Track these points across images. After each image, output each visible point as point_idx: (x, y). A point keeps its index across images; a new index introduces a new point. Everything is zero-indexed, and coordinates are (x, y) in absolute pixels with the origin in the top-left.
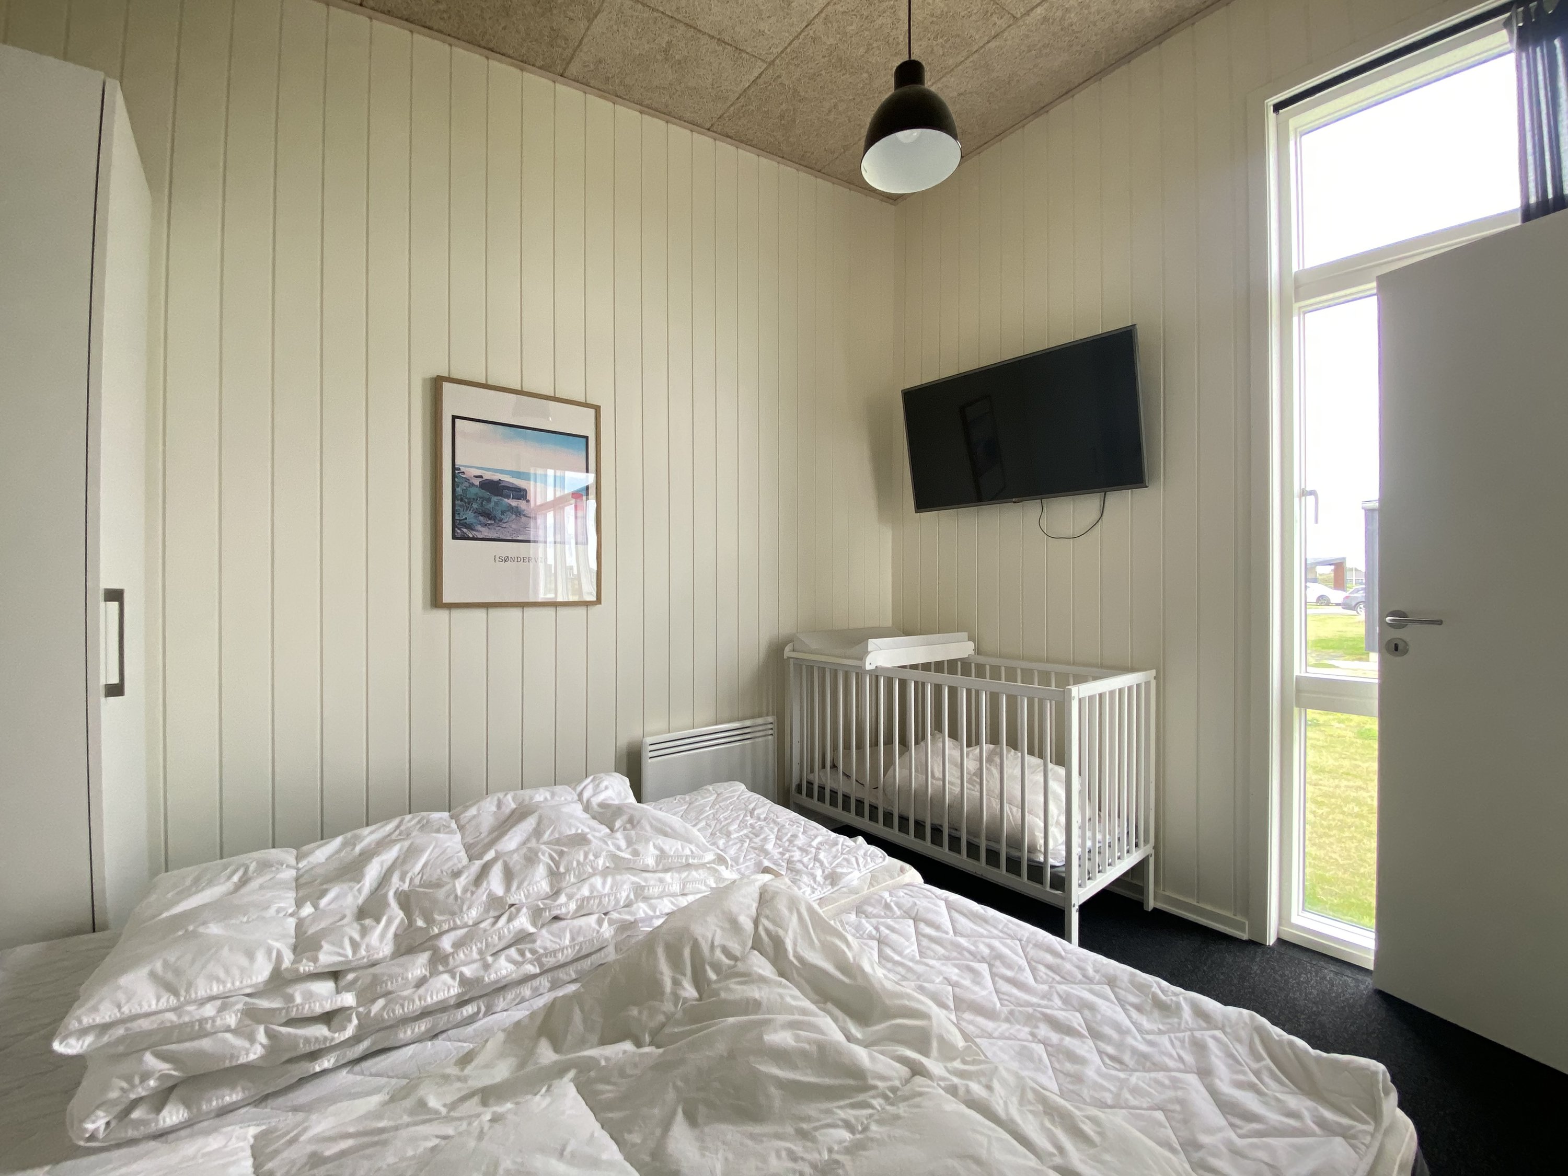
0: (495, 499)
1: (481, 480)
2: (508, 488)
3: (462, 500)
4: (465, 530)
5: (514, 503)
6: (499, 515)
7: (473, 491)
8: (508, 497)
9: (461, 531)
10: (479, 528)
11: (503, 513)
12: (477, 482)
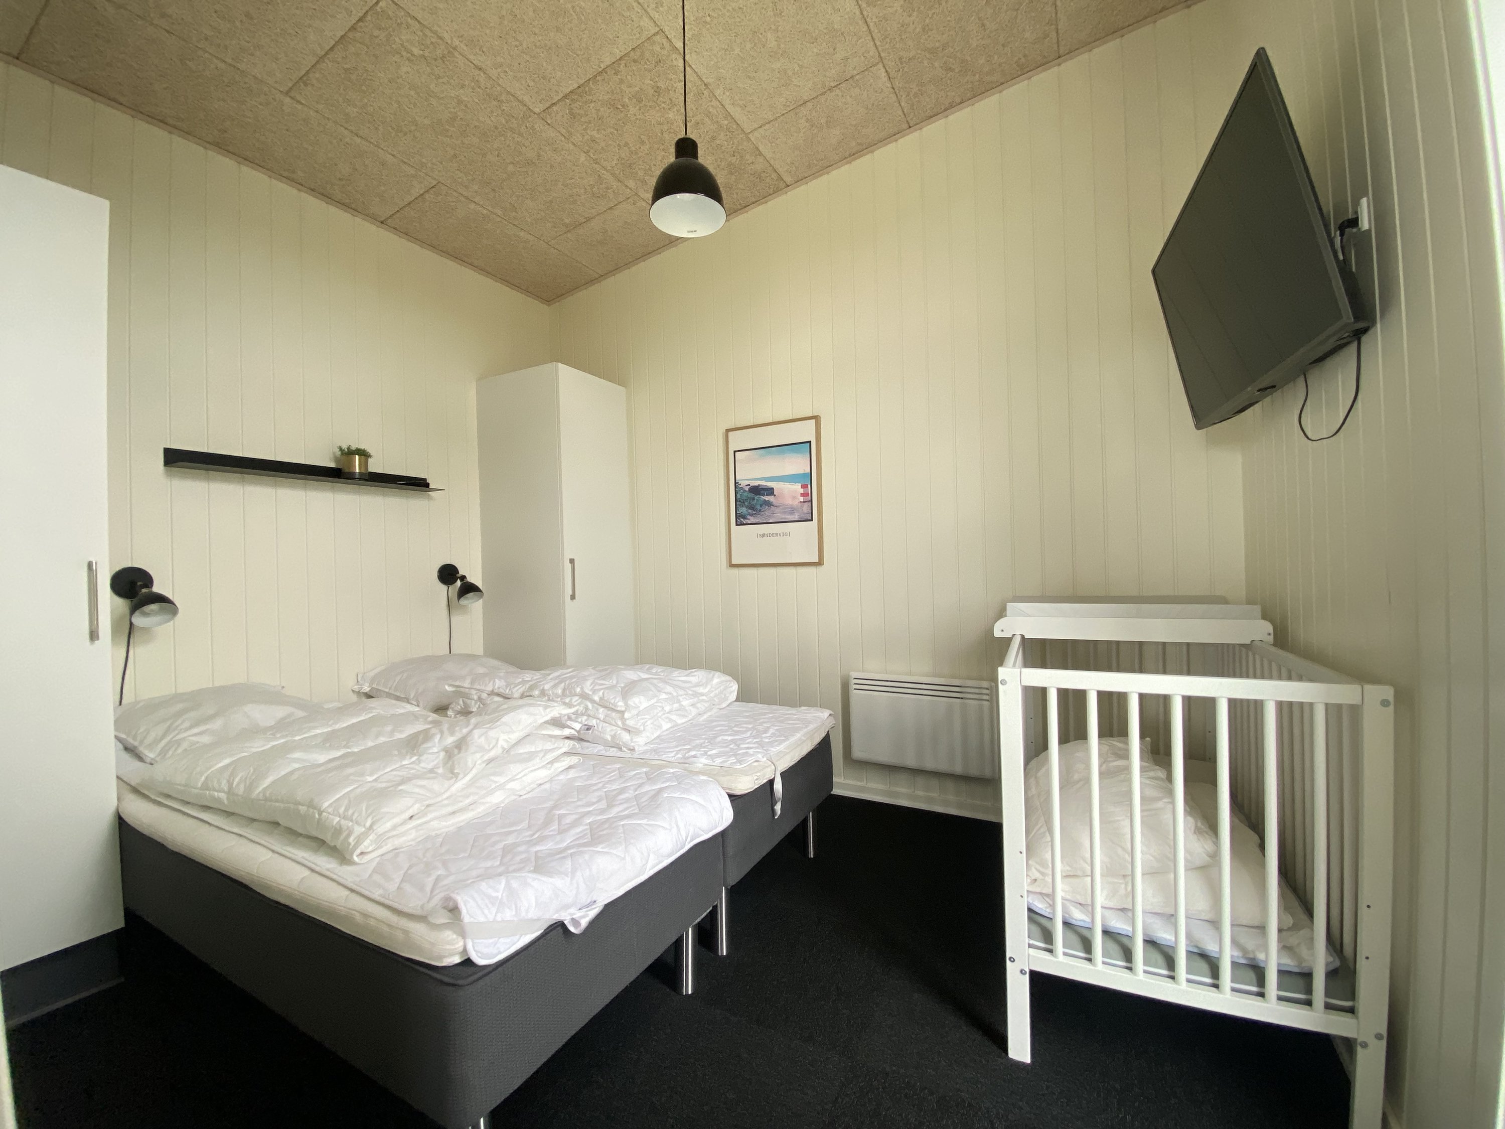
0: (756, 497)
1: (749, 487)
2: (763, 489)
3: (740, 501)
4: (742, 519)
5: (767, 498)
6: (759, 507)
7: (746, 494)
8: (763, 495)
9: (741, 520)
10: (749, 517)
11: (761, 506)
12: (747, 489)
